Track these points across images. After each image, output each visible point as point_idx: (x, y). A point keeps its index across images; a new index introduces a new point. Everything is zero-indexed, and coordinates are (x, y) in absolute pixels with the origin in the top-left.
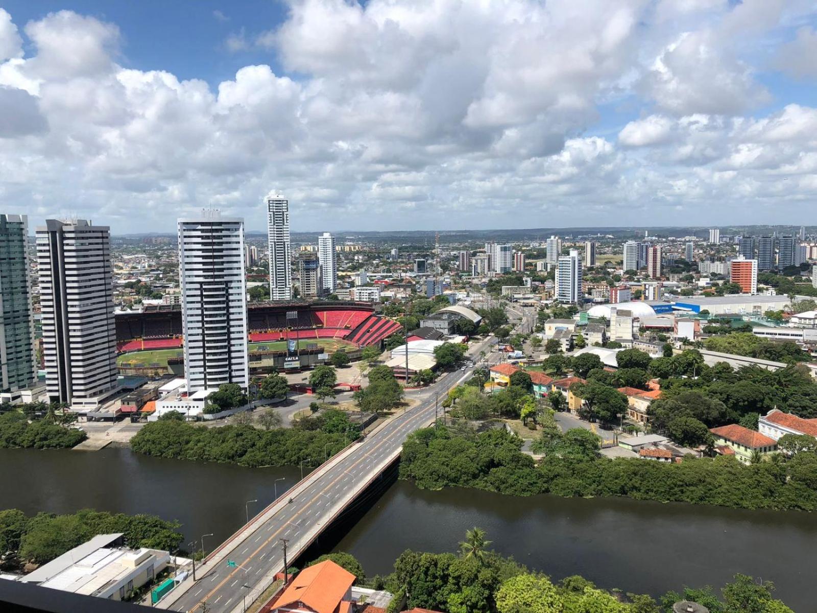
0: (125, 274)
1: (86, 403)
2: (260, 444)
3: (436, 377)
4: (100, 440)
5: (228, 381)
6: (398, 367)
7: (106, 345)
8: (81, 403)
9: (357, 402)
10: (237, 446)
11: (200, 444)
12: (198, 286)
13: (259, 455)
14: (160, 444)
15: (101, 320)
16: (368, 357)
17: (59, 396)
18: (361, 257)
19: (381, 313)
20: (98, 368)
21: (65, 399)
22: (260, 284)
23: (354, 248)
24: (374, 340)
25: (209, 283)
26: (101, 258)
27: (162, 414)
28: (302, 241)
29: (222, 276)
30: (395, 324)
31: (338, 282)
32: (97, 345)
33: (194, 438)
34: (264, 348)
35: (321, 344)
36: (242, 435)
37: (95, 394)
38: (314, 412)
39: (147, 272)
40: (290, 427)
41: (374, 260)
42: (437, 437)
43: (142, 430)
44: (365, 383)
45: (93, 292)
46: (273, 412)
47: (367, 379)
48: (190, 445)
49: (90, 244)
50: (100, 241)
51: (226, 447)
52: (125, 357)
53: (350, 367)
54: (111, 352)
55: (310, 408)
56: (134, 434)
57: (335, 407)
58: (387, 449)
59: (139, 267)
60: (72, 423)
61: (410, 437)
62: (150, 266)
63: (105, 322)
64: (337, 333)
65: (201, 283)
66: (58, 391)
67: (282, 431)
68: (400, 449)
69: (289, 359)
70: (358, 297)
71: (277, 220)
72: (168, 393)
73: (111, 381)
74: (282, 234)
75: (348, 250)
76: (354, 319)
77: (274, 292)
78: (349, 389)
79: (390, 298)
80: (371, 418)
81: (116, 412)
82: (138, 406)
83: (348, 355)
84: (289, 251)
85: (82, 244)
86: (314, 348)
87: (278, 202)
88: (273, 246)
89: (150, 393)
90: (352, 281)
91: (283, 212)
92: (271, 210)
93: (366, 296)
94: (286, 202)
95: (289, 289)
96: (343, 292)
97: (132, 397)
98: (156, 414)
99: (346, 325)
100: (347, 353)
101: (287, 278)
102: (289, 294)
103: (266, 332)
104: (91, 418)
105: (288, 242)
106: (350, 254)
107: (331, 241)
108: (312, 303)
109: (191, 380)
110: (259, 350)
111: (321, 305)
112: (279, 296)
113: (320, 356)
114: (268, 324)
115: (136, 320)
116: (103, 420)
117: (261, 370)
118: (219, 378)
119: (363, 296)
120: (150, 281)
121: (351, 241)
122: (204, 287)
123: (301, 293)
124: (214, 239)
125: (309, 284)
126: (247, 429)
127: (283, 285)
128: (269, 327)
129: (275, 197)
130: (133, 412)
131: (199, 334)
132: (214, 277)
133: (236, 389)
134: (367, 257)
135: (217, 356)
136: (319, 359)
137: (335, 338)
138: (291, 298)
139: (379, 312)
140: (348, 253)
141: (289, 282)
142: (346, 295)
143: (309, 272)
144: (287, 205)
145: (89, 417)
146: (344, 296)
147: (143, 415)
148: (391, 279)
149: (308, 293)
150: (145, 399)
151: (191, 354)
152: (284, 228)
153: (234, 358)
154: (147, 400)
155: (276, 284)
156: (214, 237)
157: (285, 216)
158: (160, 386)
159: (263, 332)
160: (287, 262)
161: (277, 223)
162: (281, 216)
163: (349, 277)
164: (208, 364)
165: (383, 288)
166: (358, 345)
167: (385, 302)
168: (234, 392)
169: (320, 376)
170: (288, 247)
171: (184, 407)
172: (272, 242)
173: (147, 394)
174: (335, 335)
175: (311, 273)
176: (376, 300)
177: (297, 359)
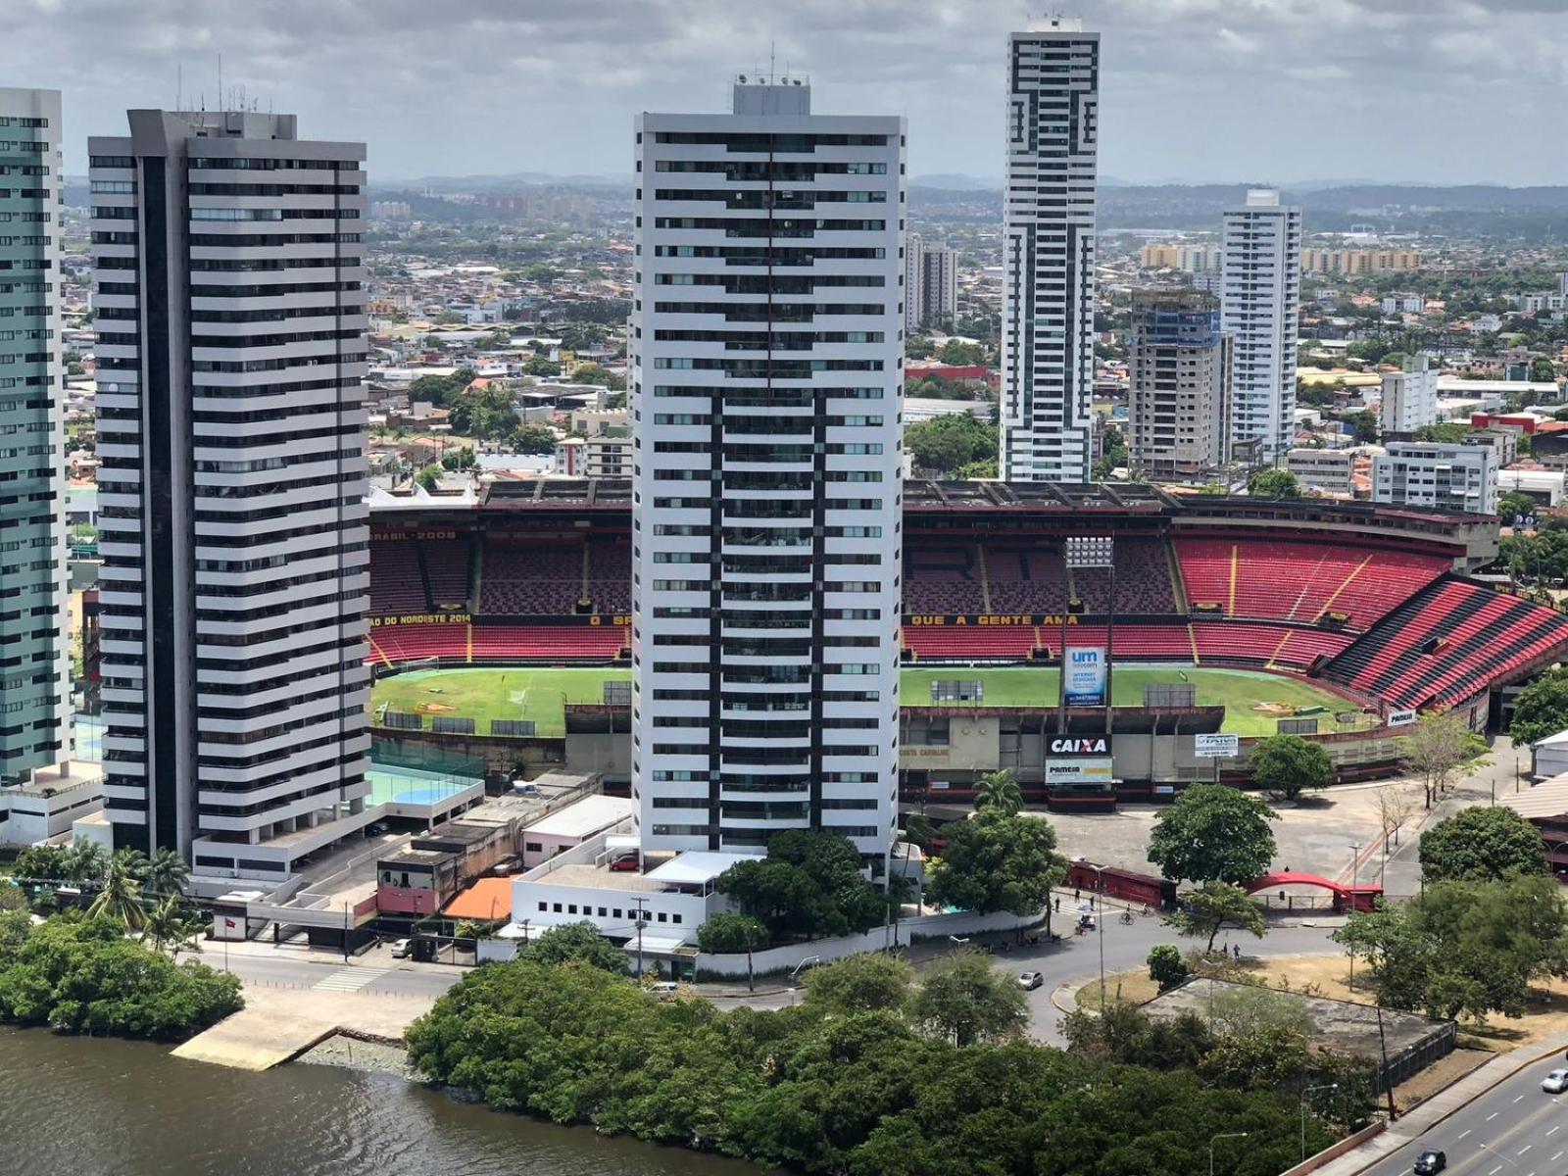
0: (413, 343)
1: (244, 864)
4: (291, 1018)
5: (804, 822)
7: (331, 634)
8: (227, 863)
9: (1361, 965)
10: (833, 1094)
11: (681, 1075)
12: (703, 405)
15: (317, 529)
17: (146, 827)
18: (1410, 303)
21: (167, 839)
22: (957, 408)
23: (1383, 263)
25: (747, 396)
26: (326, 275)
27: (535, 934)
28: (1150, 223)
29: (804, 369)
30: (1559, 621)
31: (1299, 413)
32: (297, 629)
34: (969, 690)
35: (1208, 685)
36: (852, 1053)
37: (279, 831)
38: (1163, 990)
39: (498, 340)
41: (1474, 318)
43: (455, 992)
45: (294, 411)
46: (992, 970)
47: (1413, 866)
49: (288, 214)
50: (326, 202)
52: (401, 687)
54: (351, 665)
55: (1147, 969)
56: (425, 1005)
59: (472, 313)
60: (191, 939)
62: (511, 315)
63: (329, 539)
64: (1286, 643)
65: (718, 395)
66: (142, 805)
67: (1026, 1055)
69: (1068, 746)
70: (1389, 487)
71: (1044, 130)
72: (563, 849)
73: (344, 782)
74: (1063, 191)
75: (1354, 271)
76: (1366, 588)
77: (1016, 446)
78: (1330, 903)
79: (1543, 497)
80: (1424, 1042)
81: (360, 910)
82: (442, 894)
83: (1328, 748)
84: (1090, 268)
85: (258, 215)
86: (1176, 704)
87: (1056, 47)
88: (1023, 244)
89: (492, 844)
90: (1364, 413)
91: (1075, 94)
92: (1022, 86)
93: (1425, 482)
94: (1088, 49)
95: (1080, 435)
96: (1321, 462)
97: (419, 852)
98: (510, 931)
99: (1327, 614)
100: (1325, 738)
101: (1076, 387)
102: (1079, 458)
103: (972, 621)
104: (258, 923)
105: (1087, 226)
106: (1359, 287)
107: (1280, 226)
108: (1180, 506)
109: (659, 803)
110: (942, 698)
111: (1217, 514)
112: (1036, 465)
113: (1205, 745)
114: (985, 584)
115: (452, 535)
116: (304, 937)
117: (946, 785)
118: (772, 805)
119: (1411, 481)
120: (509, 375)
121: (1368, 230)
122: (728, 411)
123: (1131, 456)
124: (780, 206)
125: (1171, 420)
126: (877, 1030)
127: (1058, 418)
128: (987, 600)
129: (1044, 27)
130: (421, 916)
131: (695, 613)
132: (767, 369)
133: (837, 860)
134: (1441, 304)
135: (765, 709)
136: (1198, 754)
137: (1274, 668)
138: (1082, 476)
139: (1484, 563)
140: (1355, 284)
141: (1082, 405)
142: (1334, 474)
143: (1173, 364)
144: (1095, 62)
145: (251, 923)
146: (1321, 478)
147: (458, 933)
148: (1554, 409)
149: (1161, 457)
150: (471, 864)
151: (661, 695)
152: (1074, 165)
153: (836, 723)
154: (475, 872)
155: (1027, 411)
156: (780, 200)
157: (1082, 110)
158: (530, 817)
159: (961, 620)
160: (1078, 316)
161: (1043, 142)
162: (1066, 112)
163: (1355, 392)
164: (726, 742)
165: (1509, 450)
166: (1376, 707)
167: (1520, 518)
168: (831, 869)
169: (1200, 834)
170: (1086, 250)
171: (625, 914)
172: (1021, 225)
173: (481, 845)
174: (1275, 655)
175: (1179, 369)
176: (1473, 503)
177: (1103, 749)
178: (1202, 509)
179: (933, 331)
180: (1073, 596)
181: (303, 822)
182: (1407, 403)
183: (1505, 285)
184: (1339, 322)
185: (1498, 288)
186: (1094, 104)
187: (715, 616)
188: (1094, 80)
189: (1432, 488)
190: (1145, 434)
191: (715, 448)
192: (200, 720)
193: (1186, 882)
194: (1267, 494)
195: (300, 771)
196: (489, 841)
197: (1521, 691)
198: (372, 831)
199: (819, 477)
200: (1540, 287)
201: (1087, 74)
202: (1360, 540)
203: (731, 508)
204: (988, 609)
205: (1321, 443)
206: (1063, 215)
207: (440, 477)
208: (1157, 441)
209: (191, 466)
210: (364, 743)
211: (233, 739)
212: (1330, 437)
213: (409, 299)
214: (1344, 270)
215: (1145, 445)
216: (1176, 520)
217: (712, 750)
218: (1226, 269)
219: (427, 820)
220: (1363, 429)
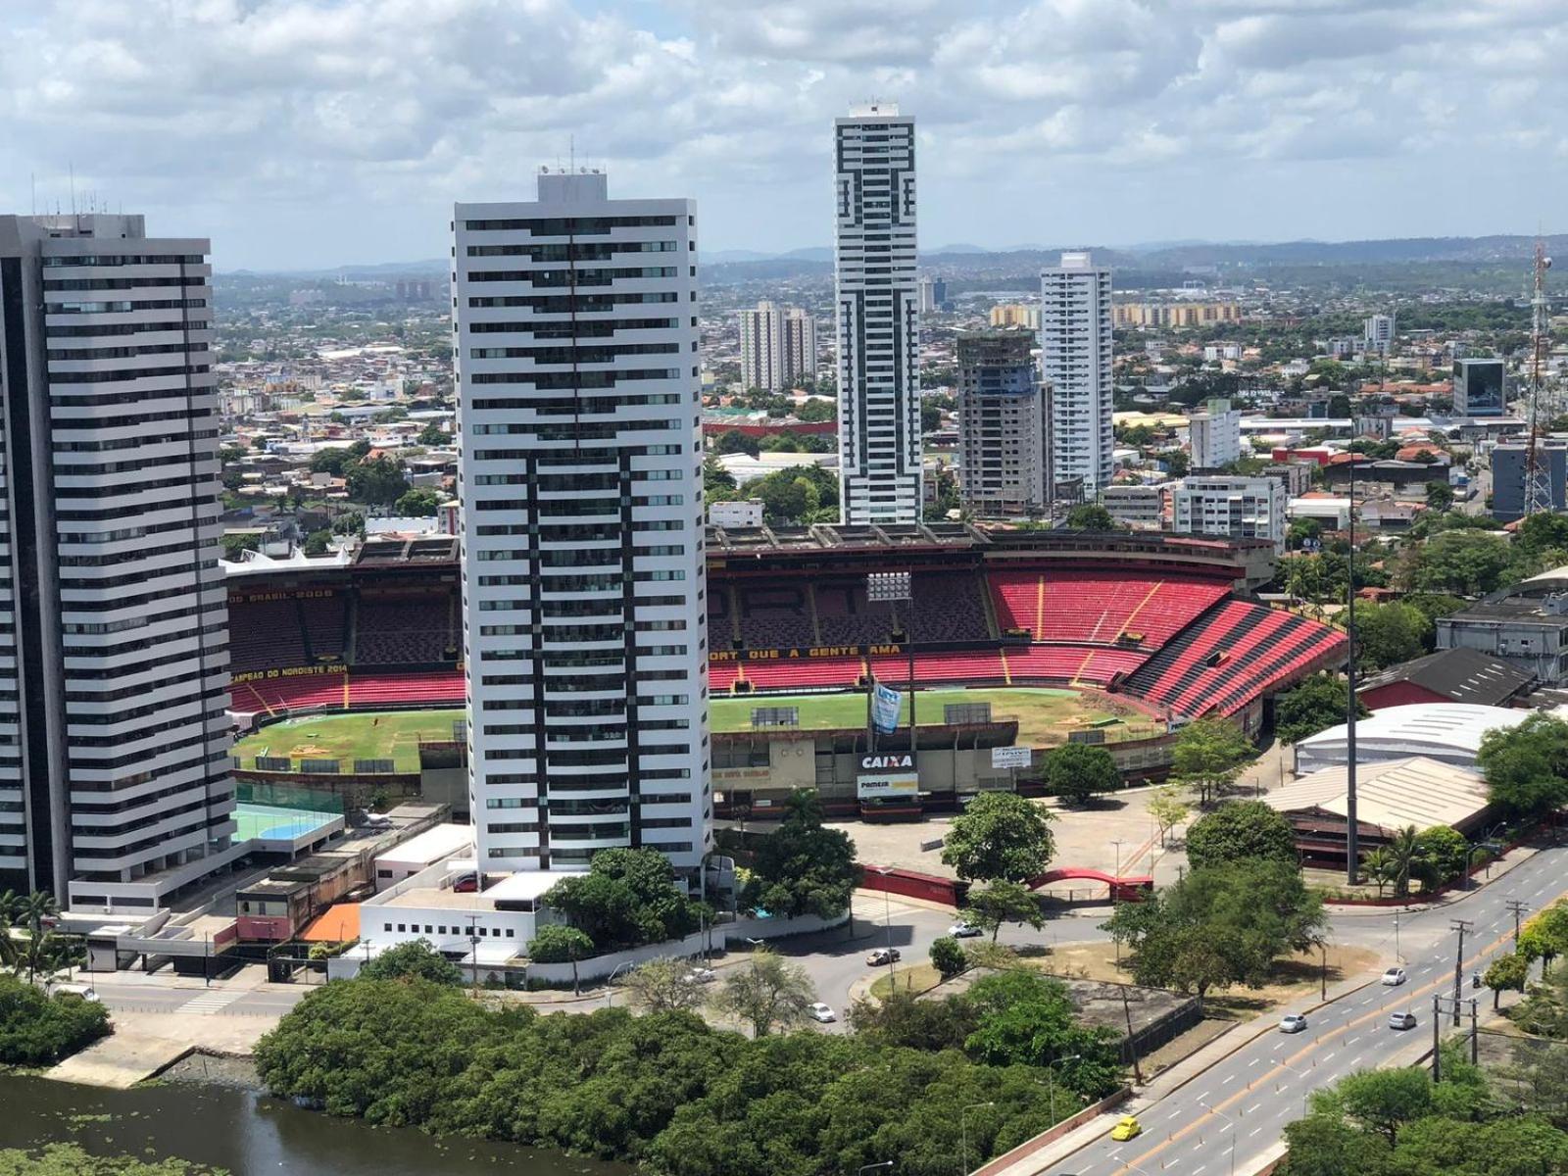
0: (317, 419)
1: (117, 902)
2: (723, 1088)
3: (1484, 864)
4: (153, 1039)
5: (626, 841)
6: (1315, 813)
7: (193, 687)
8: (101, 901)
9: (1126, 951)
10: (637, 1089)
11: (502, 1076)
12: (518, 467)
13: (717, 1135)
14: (358, 1064)
15: (177, 592)
16: (1195, 766)
17: (26, 872)
18: (1230, 351)
19: (1274, 586)
20: (164, 771)
21: (45, 880)
22: (805, 459)
23: (1208, 315)
24: (1235, 696)
25: (559, 457)
26: (176, 359)
27: (376, 953)
28: (1000, 286)
29: (610, 430)
30: (1324, 632)
31: (1119, 454)
32: (161, 683)
33: (483, 1050)
34: (786, 715)
35: (1001, 704)
36: (655, 1048)
37: (150, 869)
38: (945, 979)
39: (395, 414)
40: (840, 1029)
41: (1286, 363)
42: (1436, 1110)
43: (298, 1011)
44: (1168, 872)
45: (149, 485)
46: (784, 968)
47: (1183, 859)
48: (463, 1078)
49: (138, 305)
50: (173, 293)
51: (595, 1092)
52: (280, 732)
53: (1116, 806)
54: (213, 715)
55: (931, 960)
56: (270, 1024)
57: (1035, 961)
58: (1221, 1145)
59: (374, 390)
60: (65, 972)
61: (1321, 1103)
62: (411, 390)
63: (189, 601)
64: (1088, 662)
65: (532, 457)
66: (20, 851)
67: (811, 1041)
68: (1279, 1149)
69: (877, 762)
70: (1188, 517)
71: (868, 205)
72: (411, 873)
73: (210, 823)
74: (887, 259)
75: (1182, 324)
76: (1158, 609)
77: (853, 493)
78: (1107, 895)
79: (1330, 522)
80: (1172, 1014)
81: (220, 938)
82: (297, 921)
83: (1115, 755)
84: (914, 329)
85: (110, 307)
86: (975, 721)
87: (877, 131)
88: (853, 308)
89: (345, 873)
90: (1176, 451)
91: (895, 172)
92: (847, 165)
93: (1220, 512)
94: (905, 131)
95: (911, 481)
96: (1133, 497)
97: (276, 883)
98: (357, 953)
99: (1124, 634)
100: (1112, 747)
101: (907, 437)
102: (912, 502)
103: (804, 654)
104: (129, 955)
105: (910, 290)
106: (1186, 338)
107: (1090, 285)
108: (988, 541)
109: (494, 829)
110: (761, 724)
111: (1024, 548)
112: (873, 510)
113: (1001, 757)
114: (815, 619)
115: (328, 593)
116: (171, 966)
117: (768, 803)
118: (596, 826)
119: (1207, 512)
120: (404, 445)
121: (1199, 286)
122: (541, 470)
123: (963, 498)
124: (581, 284)
125: (998, 464)
126: (677, 1027)
127: (891, 466)
128: (817, 633)
129: (864, 113)
130: (277, 941)
131: (519, 655)
132: (577, 431)
133: (653, 874)
134: (1258, 351)
135: (586, 740)
136: (995, 766)
137: (1078, 685)
138: (915, 518)
139: (1262, 583)
140: (1182, 334)
141: (912, 454)
142: (1145, 507)
143: (998, 413)
144: (911, 142)
145: (121, 955)
146: (1134, 512)
147: (311, 956)
148: (1347, 442)
149: (992, 498)
150: (324, 892)
151: (491, 730)
152: (897, 236)
153: (652, 750)
154: (328, 899)
155: (863, 460)
156: (583, 278)
157: (902, 186)
158: (382, 847)
159: (794, 653)
160: (905, 373)
161: (869, 216)
162: (888, 188)
163: (1171, 433)
164: (551, 770)
165: (1303, 480)
166: (1165, 717)
167: (1307, 542)
168: (647, 882)
169: (987, 837)
170: (910, 312)
171: (462, 931)
172: (851, 292)
173: (333, 874)
174: (1079, 674)
175: (1003, 417)
176: (1263, 530)
177: (910, 764)
178: (1011, 543)
179: (795, 391)
180: (896, 626)
181: (172, 861)
182: (1212, 441)
183: (1316, 332)
184: (1166, 369)
185: (1311, 334)
186: (912, 181)
187: (537, 657)
188: (911, 158)
189: (1226, 517)
190: (975, 477)
191: (531, 505)
192: (72, 771)
193: (977, 881)
194: (1082, 528)
195: (167, 814)
196: (342, 869)
197: (1285, 697)
198: (237, 866)
199: (624, 527)
200: (1346, 332)
201: (905, 153)
202: (1154, 567)
203: (549, 558)
204: (818, 641)
205: (1137, 480)
206: (888, 281)
207: (330, 541)
208: (986, 484)
209: (55, 538)
210: (230, 785)
211: (103, 787)
212: (1146, 474)
213: (318, 378)
214: (1173, 322)
215: (975, 487)
216: (987, 555)
217: (540, 779)
218: (1046, 326)
219: (289, 854)
220: (1176, 466)
